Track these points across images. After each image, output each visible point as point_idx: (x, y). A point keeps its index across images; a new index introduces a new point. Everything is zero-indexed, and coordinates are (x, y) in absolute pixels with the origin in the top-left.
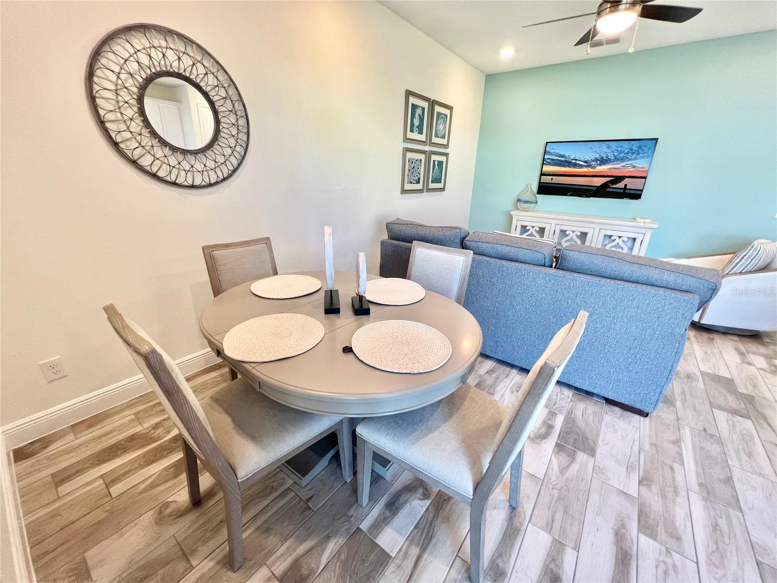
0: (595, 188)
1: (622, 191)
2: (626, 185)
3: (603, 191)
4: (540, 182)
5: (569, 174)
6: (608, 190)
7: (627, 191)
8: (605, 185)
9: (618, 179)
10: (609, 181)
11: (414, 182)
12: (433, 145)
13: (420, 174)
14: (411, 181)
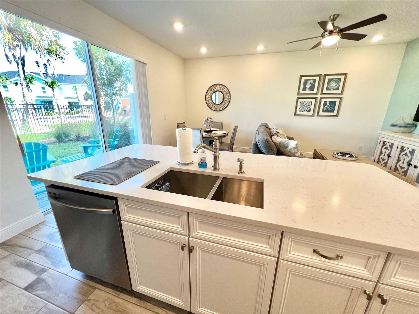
11: (305, 111)
12: (325, 94)
13: (311, 108)
14: (302, 111)
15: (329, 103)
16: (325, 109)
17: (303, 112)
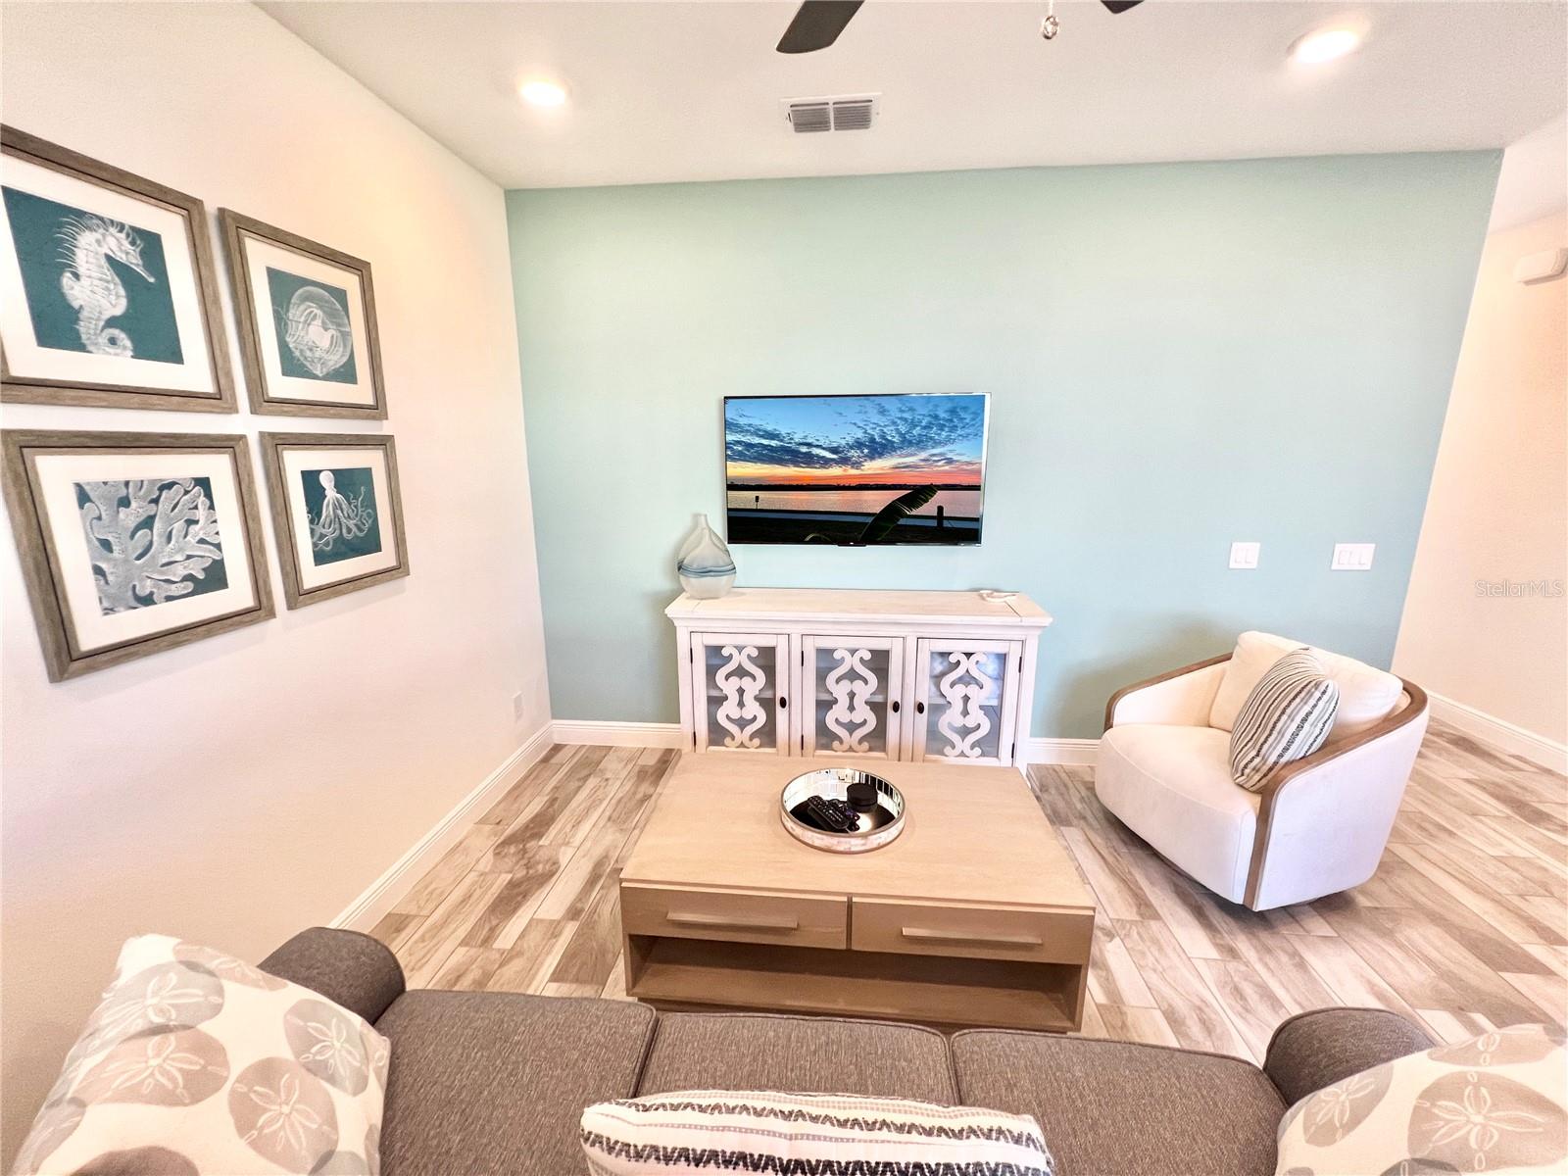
0: (870, 520)
1: (934, 523)
2: (940, 509)
3: (892, 526)
4: (729, 510)
5: (800, 483)
6: (902, 522)
7: (946, 524)
8: (892, 511)
9: (920, 493)
10: (901, 500)
11: (174, 590)
12: (286, 408)
13: (218, 546)
14: (142, 592)
15: (338, 487)
16: (331, 534)
17: (147, 600)
